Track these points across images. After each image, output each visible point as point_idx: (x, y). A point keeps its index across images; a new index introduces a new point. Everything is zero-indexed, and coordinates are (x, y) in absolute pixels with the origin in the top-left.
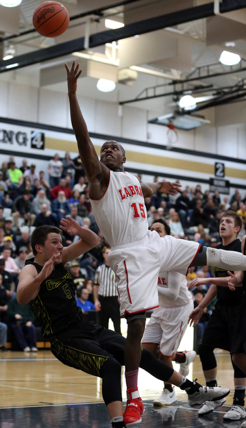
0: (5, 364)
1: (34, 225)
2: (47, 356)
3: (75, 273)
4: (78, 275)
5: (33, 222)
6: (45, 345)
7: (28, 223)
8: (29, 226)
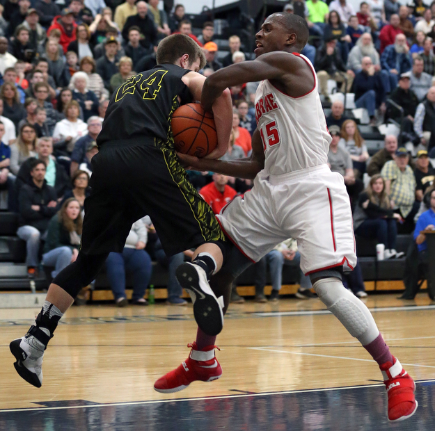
0: (311, 320)
1: (351, 91)
2: (379, 304)
3: (423, 168)
4: (426, 171)
5: (349, 87)
6: (375, 285)
7: (343, 88)
8: (345, 94)
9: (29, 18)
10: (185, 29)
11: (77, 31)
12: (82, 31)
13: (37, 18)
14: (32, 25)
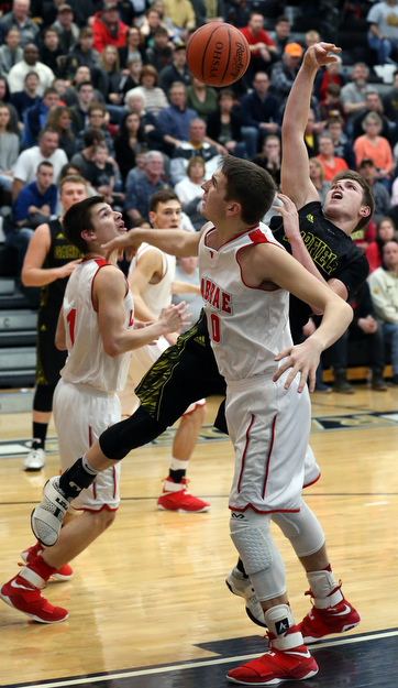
9: (60, 17)
10: (256, 21)
11: (128, 34)
12: (134, 34)
13: (70, 17)
14: (64, 25)
